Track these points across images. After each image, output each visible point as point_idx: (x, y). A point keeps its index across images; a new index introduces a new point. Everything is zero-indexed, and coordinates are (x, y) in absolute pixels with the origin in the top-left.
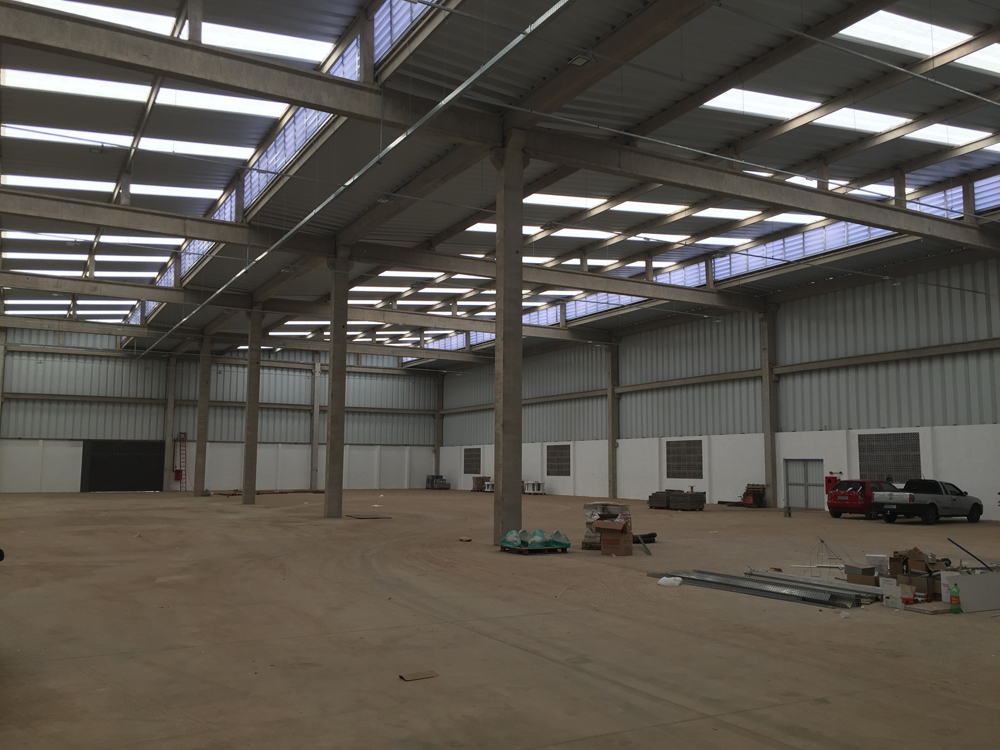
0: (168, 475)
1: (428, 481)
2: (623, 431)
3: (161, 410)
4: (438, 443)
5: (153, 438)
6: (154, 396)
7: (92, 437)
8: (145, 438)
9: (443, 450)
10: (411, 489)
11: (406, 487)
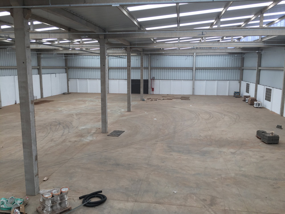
0: (150, 90)
3: (147, 70)
6: (145, 66)
10: (229, 96)
11: (227, 95)
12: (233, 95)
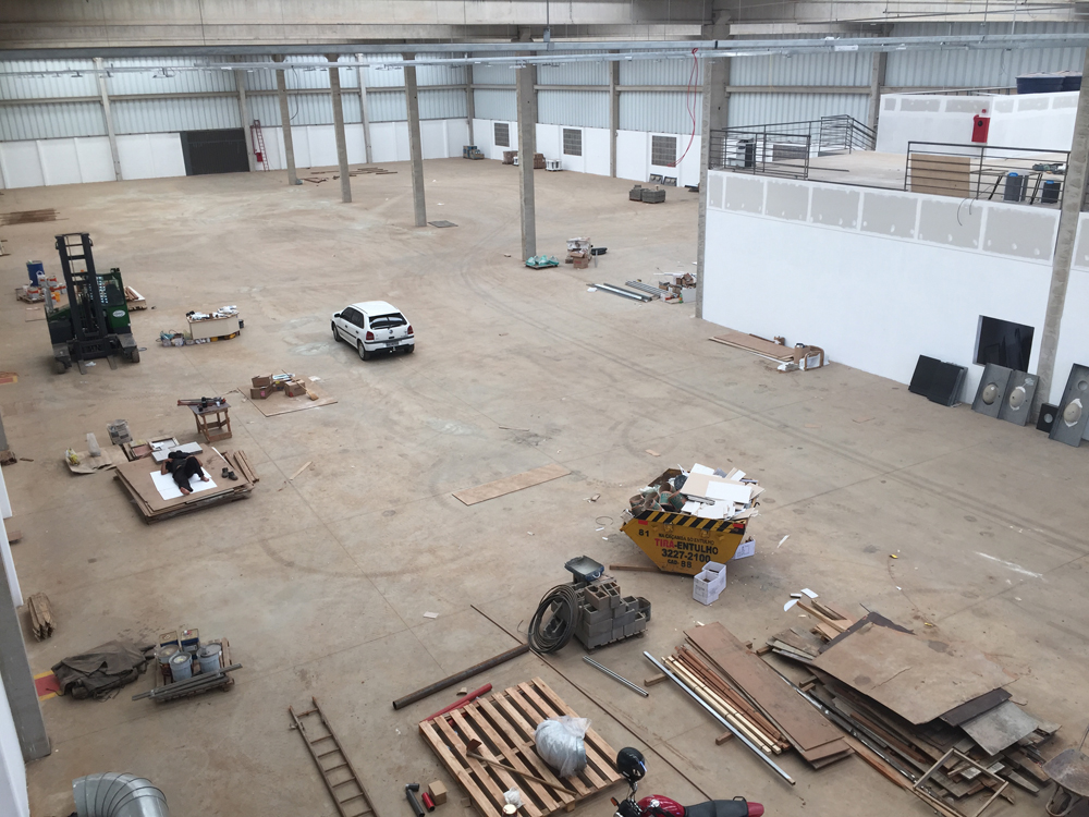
0: (252, 158)
1: (465, 150)
2: (622, 123)
3: (236, 101)
4: (471, 116)
5: (233, 126)
6: (228, 89)
7: (186, 129)
8: (227, 127)
9: (475, 122)
10: (451, 159)
11: (446, 156)
12: (461, 154)
